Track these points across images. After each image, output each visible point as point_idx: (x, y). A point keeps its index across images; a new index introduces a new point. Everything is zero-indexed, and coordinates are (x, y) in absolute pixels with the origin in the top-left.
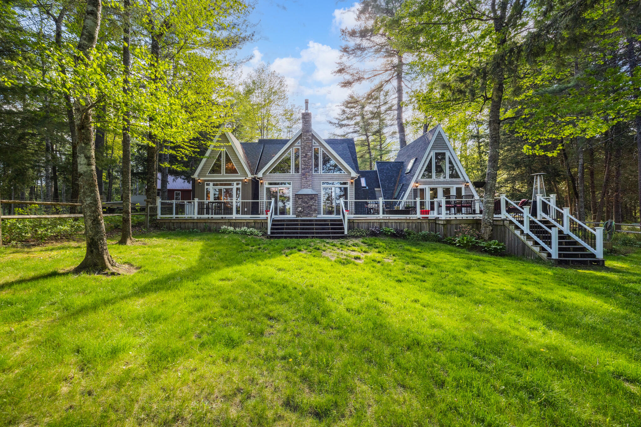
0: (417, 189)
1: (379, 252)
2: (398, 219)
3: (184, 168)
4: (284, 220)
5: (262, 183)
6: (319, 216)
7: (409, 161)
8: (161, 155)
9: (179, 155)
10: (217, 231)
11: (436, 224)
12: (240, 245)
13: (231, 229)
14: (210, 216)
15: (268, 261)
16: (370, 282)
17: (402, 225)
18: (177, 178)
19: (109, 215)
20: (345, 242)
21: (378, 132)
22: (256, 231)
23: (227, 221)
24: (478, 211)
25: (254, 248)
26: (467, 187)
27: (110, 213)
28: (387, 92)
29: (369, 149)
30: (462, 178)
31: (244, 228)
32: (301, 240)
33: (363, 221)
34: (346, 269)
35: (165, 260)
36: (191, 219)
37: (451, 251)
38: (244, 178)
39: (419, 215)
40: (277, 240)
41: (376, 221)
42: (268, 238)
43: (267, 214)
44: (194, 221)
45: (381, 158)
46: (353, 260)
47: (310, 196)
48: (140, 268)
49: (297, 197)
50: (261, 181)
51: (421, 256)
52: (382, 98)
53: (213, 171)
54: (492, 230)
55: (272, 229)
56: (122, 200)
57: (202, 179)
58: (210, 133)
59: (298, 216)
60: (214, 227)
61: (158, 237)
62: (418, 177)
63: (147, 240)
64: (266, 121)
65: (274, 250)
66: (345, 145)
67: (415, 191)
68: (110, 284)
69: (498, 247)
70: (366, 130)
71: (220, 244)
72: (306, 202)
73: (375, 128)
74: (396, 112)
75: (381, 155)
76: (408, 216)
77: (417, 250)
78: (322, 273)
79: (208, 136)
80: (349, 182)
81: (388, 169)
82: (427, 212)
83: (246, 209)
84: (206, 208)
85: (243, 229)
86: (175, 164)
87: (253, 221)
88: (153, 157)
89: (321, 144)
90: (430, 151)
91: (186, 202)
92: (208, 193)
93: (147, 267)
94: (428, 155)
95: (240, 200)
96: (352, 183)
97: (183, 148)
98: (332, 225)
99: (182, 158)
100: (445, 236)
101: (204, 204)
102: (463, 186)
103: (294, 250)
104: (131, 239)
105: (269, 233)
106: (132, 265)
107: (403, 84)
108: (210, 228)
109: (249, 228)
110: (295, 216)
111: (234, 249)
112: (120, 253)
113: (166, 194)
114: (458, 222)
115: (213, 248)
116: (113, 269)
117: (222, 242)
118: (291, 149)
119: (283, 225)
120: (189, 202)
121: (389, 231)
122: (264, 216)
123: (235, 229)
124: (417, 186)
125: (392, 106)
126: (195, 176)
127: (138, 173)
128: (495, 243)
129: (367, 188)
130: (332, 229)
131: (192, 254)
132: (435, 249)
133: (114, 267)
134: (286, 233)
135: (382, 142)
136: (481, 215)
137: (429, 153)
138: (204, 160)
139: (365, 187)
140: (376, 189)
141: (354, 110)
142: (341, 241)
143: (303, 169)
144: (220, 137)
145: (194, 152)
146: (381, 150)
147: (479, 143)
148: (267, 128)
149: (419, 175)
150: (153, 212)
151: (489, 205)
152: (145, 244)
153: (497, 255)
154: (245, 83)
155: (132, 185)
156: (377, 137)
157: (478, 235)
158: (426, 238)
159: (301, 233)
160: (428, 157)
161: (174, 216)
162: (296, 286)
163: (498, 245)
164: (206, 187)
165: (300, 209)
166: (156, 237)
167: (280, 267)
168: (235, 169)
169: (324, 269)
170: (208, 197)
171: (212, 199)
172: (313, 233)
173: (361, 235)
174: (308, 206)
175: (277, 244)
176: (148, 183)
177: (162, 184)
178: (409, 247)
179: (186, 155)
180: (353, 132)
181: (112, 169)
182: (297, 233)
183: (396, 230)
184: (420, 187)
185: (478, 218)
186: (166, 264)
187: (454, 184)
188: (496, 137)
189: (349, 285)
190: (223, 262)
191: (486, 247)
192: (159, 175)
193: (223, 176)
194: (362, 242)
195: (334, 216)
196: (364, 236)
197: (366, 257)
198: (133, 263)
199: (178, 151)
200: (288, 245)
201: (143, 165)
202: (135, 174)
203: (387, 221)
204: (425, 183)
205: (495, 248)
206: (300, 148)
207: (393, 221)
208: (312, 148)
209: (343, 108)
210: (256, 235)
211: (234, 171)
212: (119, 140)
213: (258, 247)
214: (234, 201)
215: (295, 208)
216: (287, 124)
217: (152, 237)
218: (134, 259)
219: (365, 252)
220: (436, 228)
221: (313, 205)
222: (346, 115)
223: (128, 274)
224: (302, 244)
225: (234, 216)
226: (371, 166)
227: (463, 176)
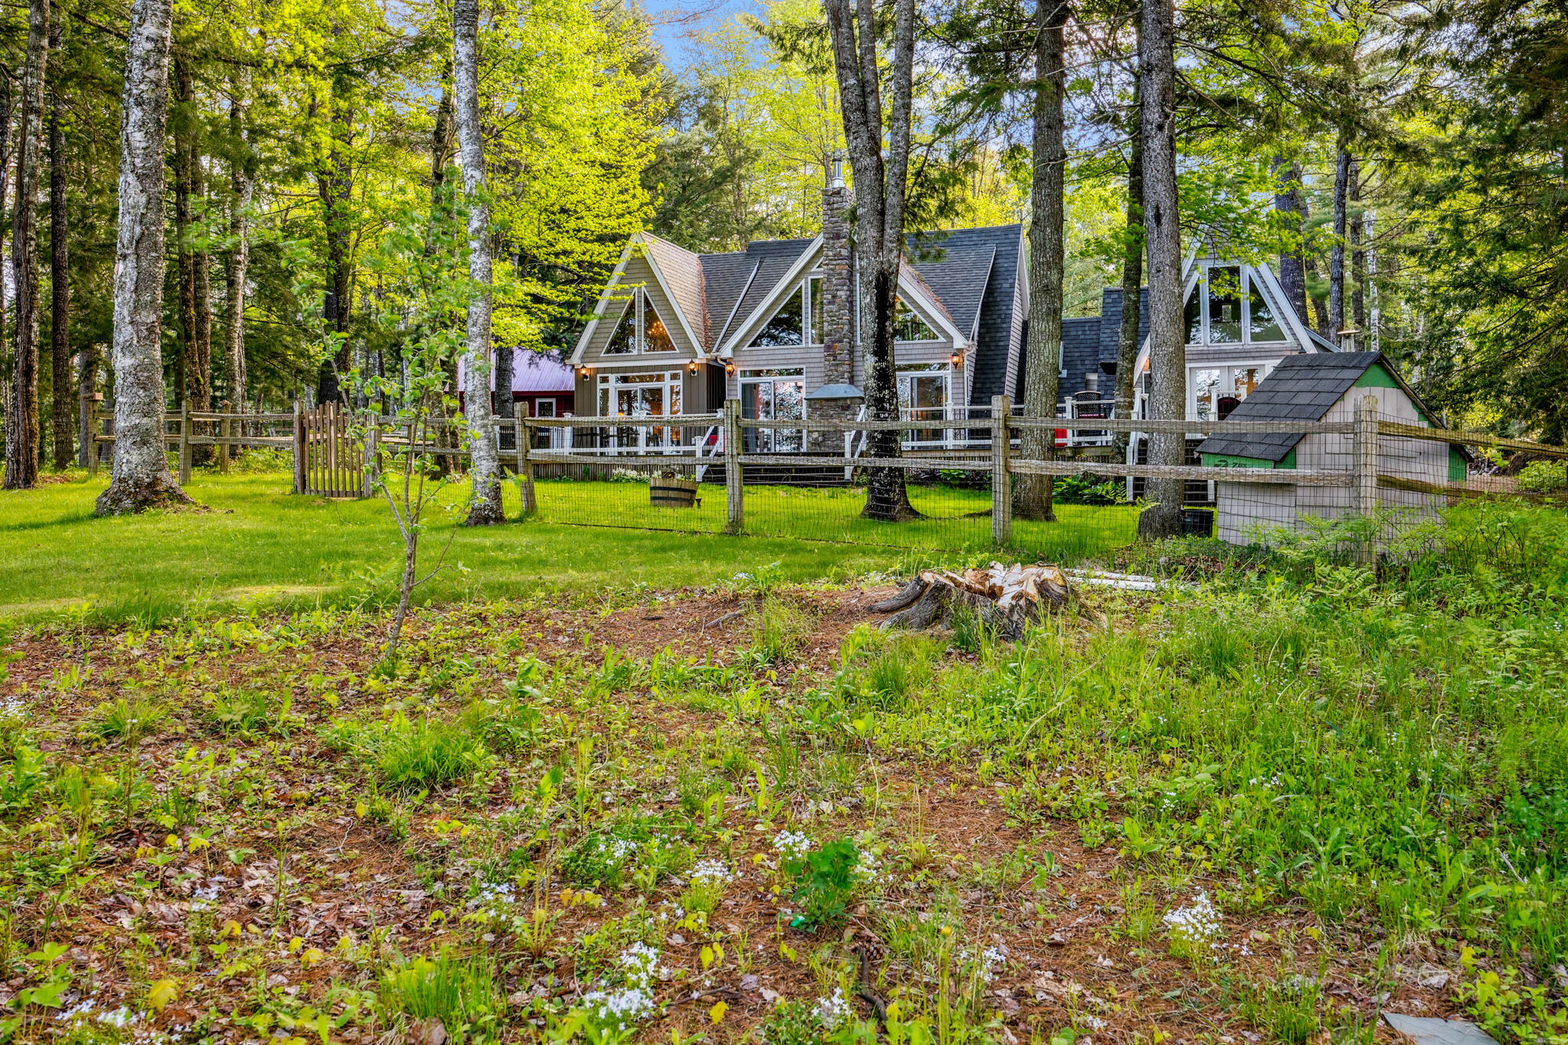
5: (731, 373)
30: (1290, 339)
38: (687, 361)
47: (840, 403)
49: (815, 404)
50: (731, 368)
53: (615, 346)
57: (590, 366)
60: (602, 472)
72: (832, 417)
80: (949, 361)
92: (605, 399)
94: (1189, 275)
118: (803, 282)
126: (575, 359)
129: (1064, 373)
138: (592, 324)
140: (1090, 377)
143: (827, 334)
164: (600, 386)
165: (816, 435)
168: (667, 339)
170: (604, 410)
177: (497, 378)
187: (1266, 357)
193: (639, 357)
208: (850, 277)
211: (665, 344)
227: (1294, 334)
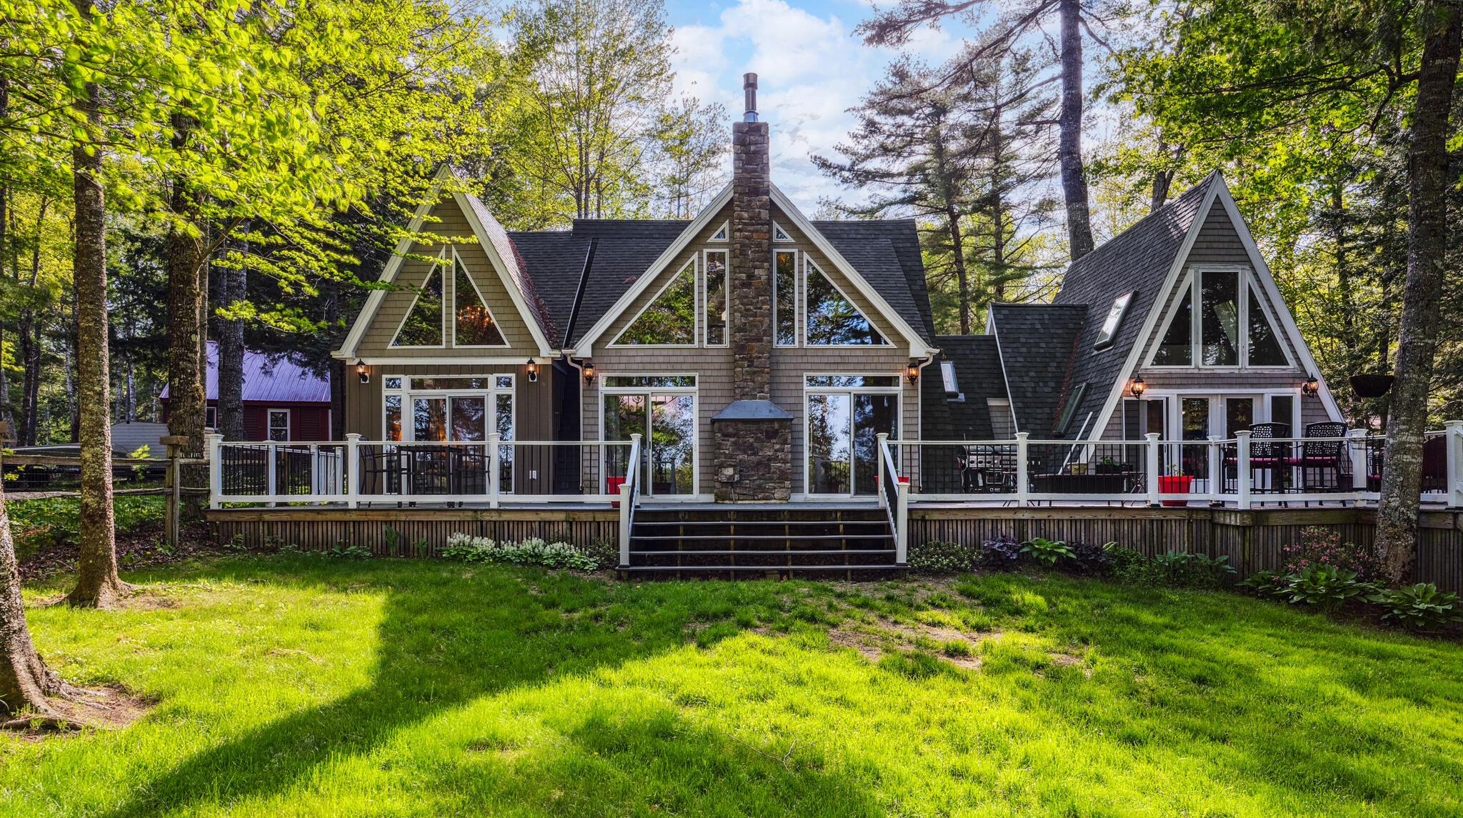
0: (1138, 403)
1: (1029, 630)
2: (1083, 509)
3: (306, 324)
4: (675, 514)
5: (589, 379)
6: (796, 497)
7: (1109, 305)
8: (216, 274)
9: (287, 277)
10: (434, 554)
11: (1214, 525)
12: (525, 607)
13: (486, 544)
14: (405, 498)
15: (636, 668)
16: (1031, 747)
17: (1097, 527)
18: (275, 362)
19: (28, 496)
20: (900, 590)
21: (991, 204)
22: (573, 553)
23: (468, 516)
24: (1360, 479)
25: (576, 615)
26: (1310, 396)
27: (31, 488)
28: (1025, 59)
29: (959, 261)
30: (1293, 365)
31: (532, 544)
32: (743, 585)
33: (961, 516)
34: (925, 696)
35: (252, 665)
36: (335, 508)
37: (1277, 623)
38: (524, 361)
39: (1153, 495)
40: (656, 589)
41: (1004, 516)
42: (619, 578)
43: (617, 491)
44: (347, 517)
45: (1000, 291)
46: (943, 659)
47: (765, 427)
48: (156, 700)
49: (716, 428)
50: (588, 372)
51: (1180, 640)
52: (1006, 79)
53: (411, 335)
54: (1414, 548)
55: (634, 545)
56: (75, 439)
57: (370, 362)
58: (400, 193)
59: (720, 498)
60: (421, 538)
61: (217, 574)
62: (1142, 358)
63: (174, 589)
64: (593, 156)
65: (651, 625)
66: (885, 242)
67: (1131, 407)
68: (39, 768)
69: (1440, 608)
70: (950, 193)
71: (447, 603)
72: (751, 447)
73: (979, 187)
74: (1057, 130)
75: (999, 284)
76: (1116, 499)
77: (1160, 620)
78: (846, 714)
79: (392, 206)
80: (901, 375)
81: (1033, 330)
82: (1182, 486)
83: (534, 474)
84: (389, 471)
85: (527, 545)
86: (273, 309)
87: (562, 516)
88: (189, 282)
89: (804, 236)
90: (1185, 268)
91: (313, 446)
92: (395, 414)
93: (181, 700)
94: (1179, 281)
95: (512, 441)
96: (912, 379)
97: (299, 249)
98: (848, 529)
99: (296, 285)
100: (1247, 567)
101: (381, 455)
102: (1296, 392)
103: (725, 625)
104: (114, 587)
105: (624, 560)
106: (123, 690)
107: (1082, 30)
108: (406, 541)
109: (548, 541)
110: (710, 498)
111: (505, 623)
112: (75, 639)
113: (239, 416)
114: (1294, 520)
115: (423, 618)
116: (48, 708)
117: (458, 595)
118: (695, 257)
119: (674, 530)
120: (322, 448)
121: (1051, 553)
122: (601, 498)
123: (498, 545)
124: (1139, 393)
125: (1046, 105)
126: (346, 352)
127: (132, 342)
128: (1426, 591)
129: (962, 397)
130: (851, 544)
131: (348, 644)
132: (1217, 616)
133: (56, 701)
134: (685, 560)
135: (1005, 236)
136: (1377, 496)
137: (1182, 274)
138: (376, 296)
139: (954, 395)
140: (992, 403)
141: (908, 121)
142: (886, 588)
143: (739, 330)
144: (434, 210)
145: (341, 266)
146: (998, 265)
147: (1342, 240)
148: (598, 183)
149: (1145, 352)
150: (195, 483)
151: (1407, 458)
152: (168, 604)
153: (1434, 637)
154: (521, 17)
155: (112, 385)
156: (984, 219)
157: (1364, 564)
158: (1179, 576)
159: (739, 560)
160: (1176, 287)
161: (272, 498)
162: (761, 766)
163: (1438, 599)
164: (386, 392)
165: (730, 471)
166: (209, 575)
167: (685, 690)
168: (492, 328)
169: (851, 697)
170: (394, 432)
171: (407, 437)
172: (783, 560)
173: (955, 567)
174: (759, 463)
175: (660, 601)
176: (171, 378)
177: (221, 380)
178: (1128, 611)
179: (311, 278)
180: (903, 202)
181: (39, 328)
182: (725, 560)
183: (1076, 547)
184: (1150, 394)
185: (1364, 504)
186: (253, 681)
187: (1266, 385)
188: (1433, 217)
189: (956, 761)
190: (470, 671)
191: (1394, 606)
192: (212, 352)
193: (449, 353)
194: (962, 593)
195: (845, 499)
196: (964, 571)
197: (987, 648)
198: (129, 681)
199: (282, 258)
200: (701, 607)
201: (152, 312)
202: (122, 342)
203: (1044, 516)
204: (1165, 382)
205: (1426, 611)
206: (726, 251)
207: (1066, 516)
208: (770, 252)
209: (871, 114)
210: (576, 568)
211: (489, 335)
212: (59, 220)
213: (591, 611)
214: (493, 443)
215: (712, 469)
216: (669, 167)
217: (193, 577)
218: (129, 667)
219: (980, 629)
220: (1213, 541)
221: (776, 459)
222: (881, 138)
223: (109, 726)
224: (753, 601)
225: (493, 496)
226: (964, 323)
227: (1298, 359)
